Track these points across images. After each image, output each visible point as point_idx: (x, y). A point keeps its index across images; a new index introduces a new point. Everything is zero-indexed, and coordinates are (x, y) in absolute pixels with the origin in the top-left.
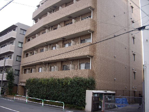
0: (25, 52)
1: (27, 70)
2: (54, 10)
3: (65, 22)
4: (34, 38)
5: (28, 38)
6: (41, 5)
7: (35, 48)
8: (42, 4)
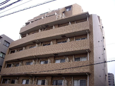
0: (7, 62)
1: (8, 80)
2: (44, 29)
3: (57, 40)
4: (19, 50)
5: (12, 49)
6: (30, 23)
7: (20, 60)
8: (32, 22)
